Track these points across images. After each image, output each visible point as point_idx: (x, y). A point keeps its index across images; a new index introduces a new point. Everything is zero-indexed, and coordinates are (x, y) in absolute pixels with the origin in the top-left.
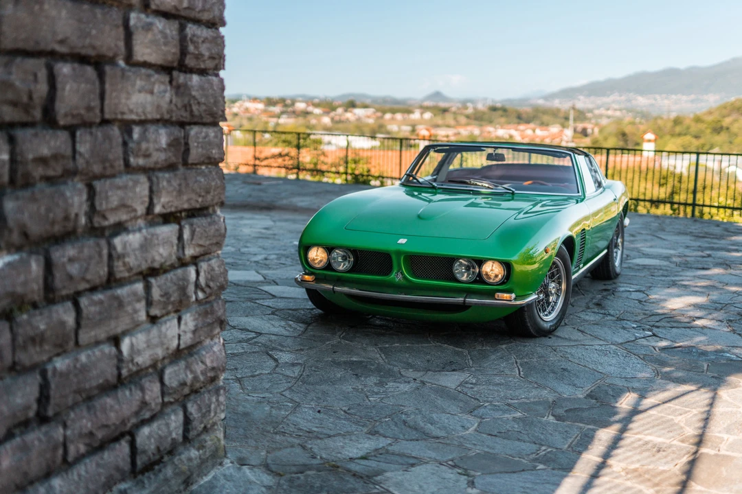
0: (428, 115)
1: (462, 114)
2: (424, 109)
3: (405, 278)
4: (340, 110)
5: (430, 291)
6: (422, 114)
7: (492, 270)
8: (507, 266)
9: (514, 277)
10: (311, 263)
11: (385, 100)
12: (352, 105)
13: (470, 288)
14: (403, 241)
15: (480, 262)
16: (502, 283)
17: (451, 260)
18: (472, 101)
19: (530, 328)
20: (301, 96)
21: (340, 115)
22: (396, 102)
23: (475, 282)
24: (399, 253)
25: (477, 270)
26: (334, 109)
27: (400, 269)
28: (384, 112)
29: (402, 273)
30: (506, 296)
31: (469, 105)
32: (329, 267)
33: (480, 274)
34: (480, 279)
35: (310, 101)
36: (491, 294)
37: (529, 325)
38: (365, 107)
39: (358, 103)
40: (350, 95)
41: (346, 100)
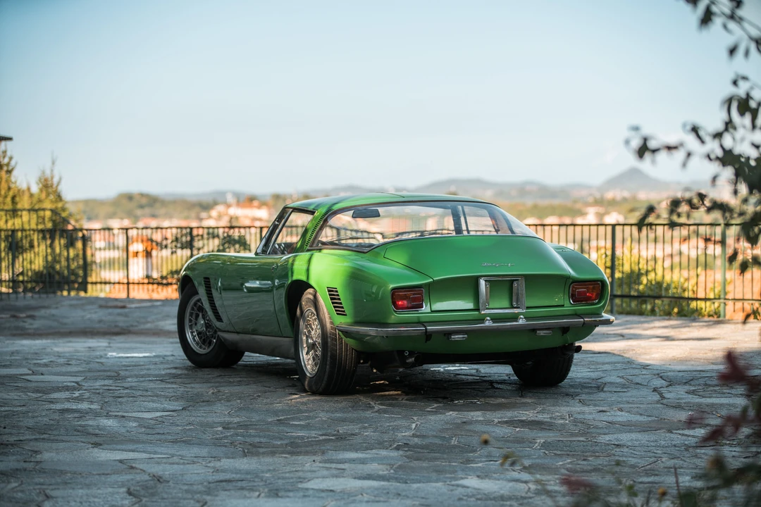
0: (612, 219)
6: (600, 217)
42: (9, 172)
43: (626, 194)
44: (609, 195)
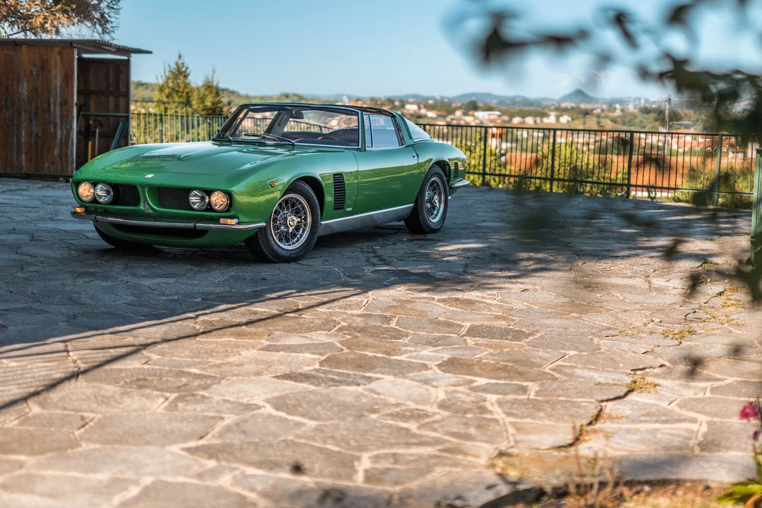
0: (565, 119)
1: (606, 117)
2: (561, 111)
3: (151, 208)
4: (458, 113)
5: (172, 218)
6: (558, 118)
7: (218, 200)
8: (229, 195)
9: (235, 206)
10: (81, 196)
11: (514, 101)
12: (472, 106)
13: (203, 215)
14: (150, 176)
15: (209, 192)
16: (228, 211)
17: (188, 191)
18: (620, 101)
19: (267, 253)
20: (412, 96)
21: (459, 119)
22: (527, 102)
23: (206, 210)
24: (143, 186)
25: (207, 200)
26: (452, 112)
27: (146, 200)
28: (512, 116)
29: (149, 204)
30: (229, 221)
31: (618, 106)
32: (95, 201)
33: (209, 203)
34: (210, 208)
35: (423, 102)
36: (216, 220)
37: (265, 250)
38: (490, 109)
39: (480, 104)
40: (472, 94)
41: (466, 101)
42: (186, 76)
43: (573, 105)
44: (564, 105)
